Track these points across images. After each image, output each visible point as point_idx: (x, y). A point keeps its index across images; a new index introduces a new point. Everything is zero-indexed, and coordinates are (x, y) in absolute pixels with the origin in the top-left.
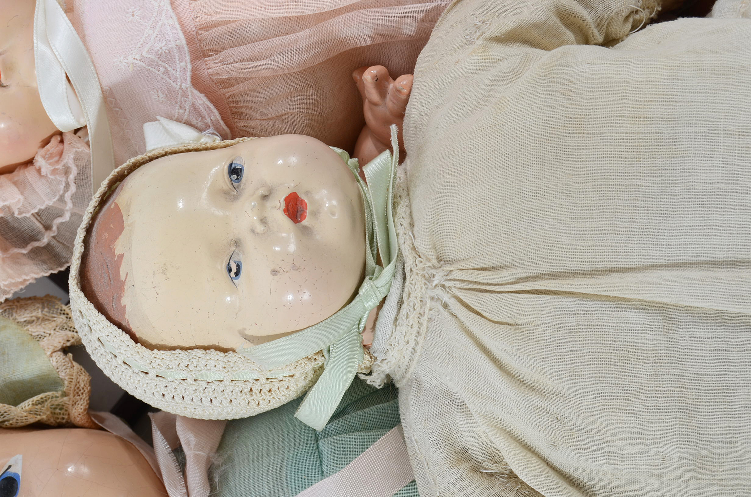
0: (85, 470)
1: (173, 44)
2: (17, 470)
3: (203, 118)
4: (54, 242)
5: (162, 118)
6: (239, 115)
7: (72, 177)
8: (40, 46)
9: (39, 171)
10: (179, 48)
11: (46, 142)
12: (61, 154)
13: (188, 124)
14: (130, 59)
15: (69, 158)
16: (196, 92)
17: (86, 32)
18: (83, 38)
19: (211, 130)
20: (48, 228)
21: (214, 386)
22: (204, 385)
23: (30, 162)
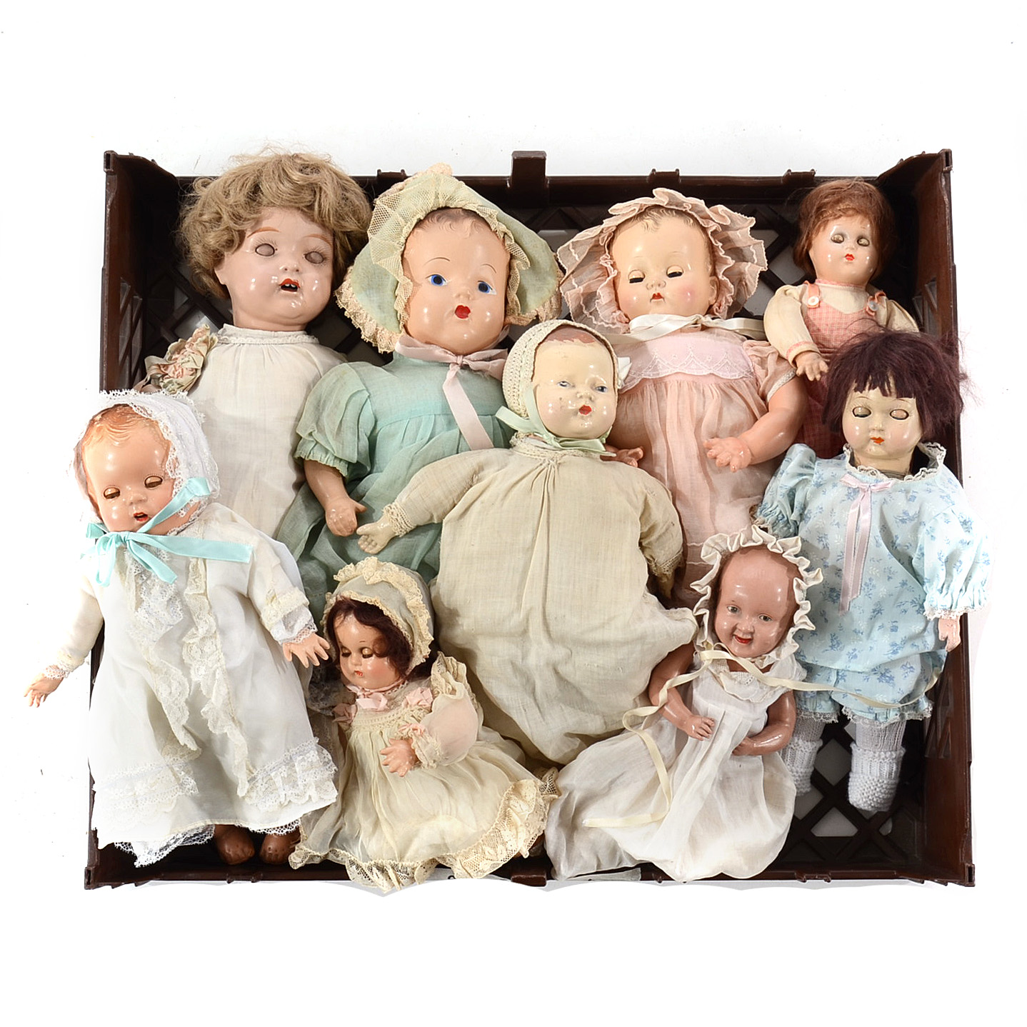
0: (488, 320)
1: (660, 371)
2: (490, 292)
3: (629, 382)
4: (584, 316)
5: (631, 365)
6: (629, 398)
7: (611, 326)
8: (667, 317)
9: (615, 312)
10: (658, 374)
11: (627, 317)
12: (621, 322)
13: (628, 376)
14: (656, 354)
15: (618, 325)
16: (639, 380)
17: (670, 337)
18: (667, 335)
19: (624, 385)
20: (591, 314)
21: (518, 373)
22: (519, 370)
23: (619, 309)
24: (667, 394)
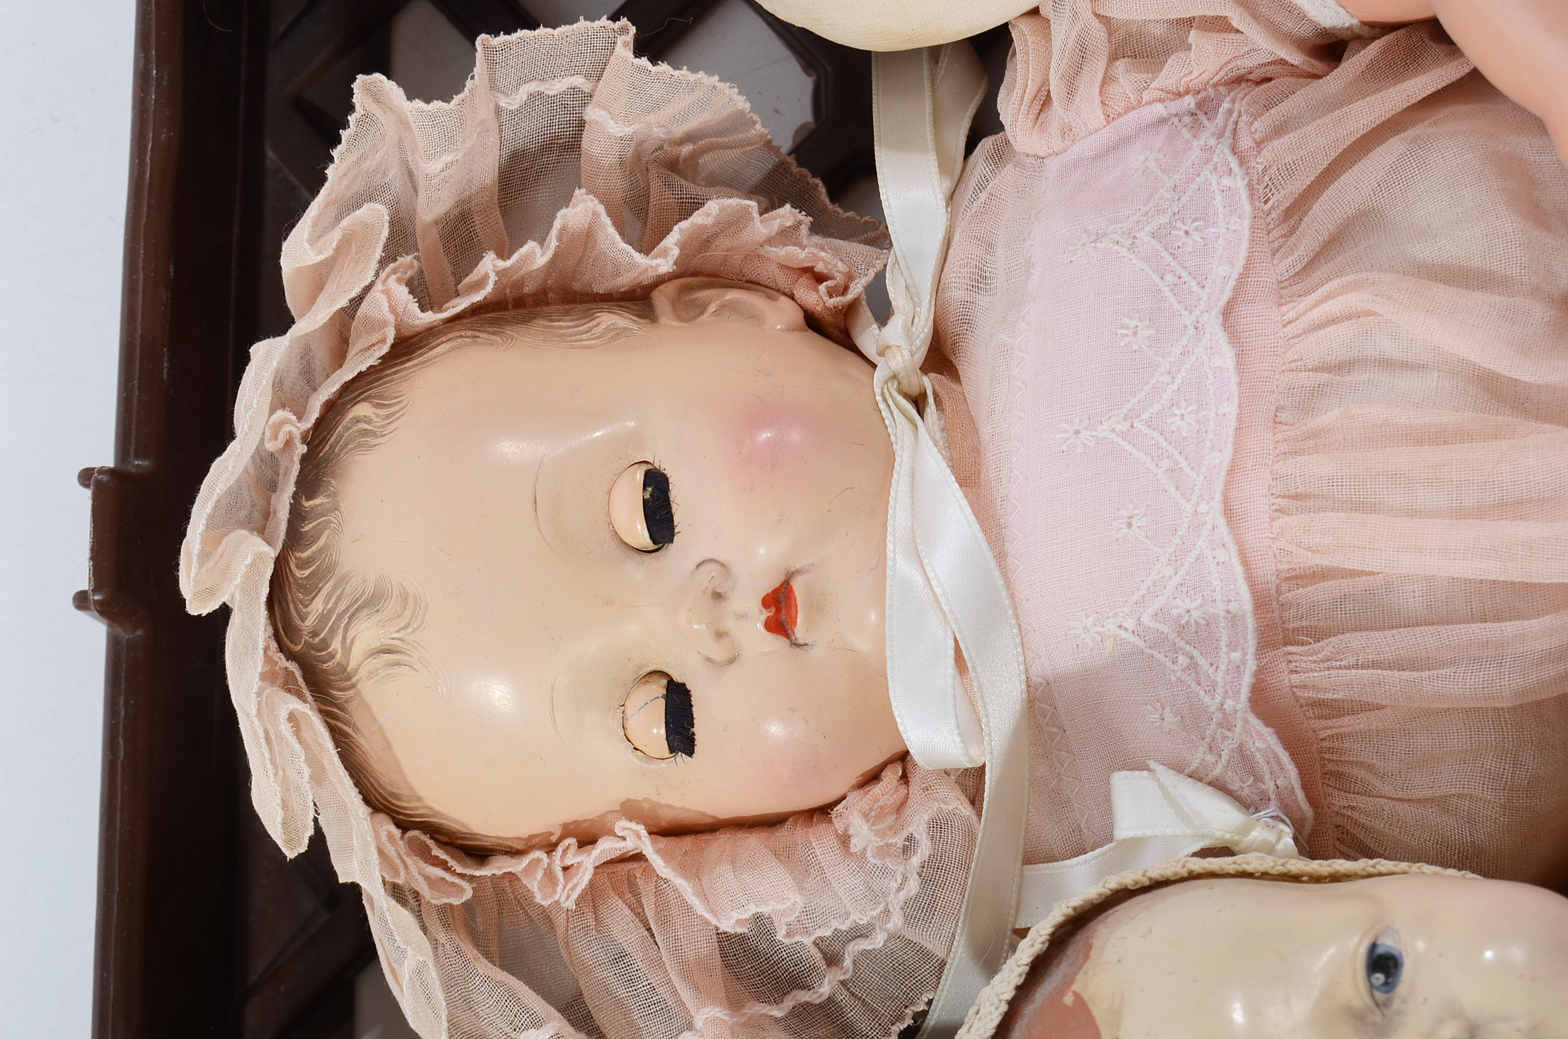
1: (1220, 609)
3: (1258, 778)
4: (843, 997)
5: (1162, 766)
6: (1339, 778)
7: (916, 861)
8: (899, 562)
9: (844, 840)
10: (1234, 619)
11: (873, 777)
12: (900, 807)
13: (1220, 786)
14: (1110, 627)
15: (918, 825)
16: (1256, 723)
17: (1009, 548)
18: (1001, 557)
19: (1273, 809)
20: (832, 960)
23: (823, 812)
24: (1352, 574)
